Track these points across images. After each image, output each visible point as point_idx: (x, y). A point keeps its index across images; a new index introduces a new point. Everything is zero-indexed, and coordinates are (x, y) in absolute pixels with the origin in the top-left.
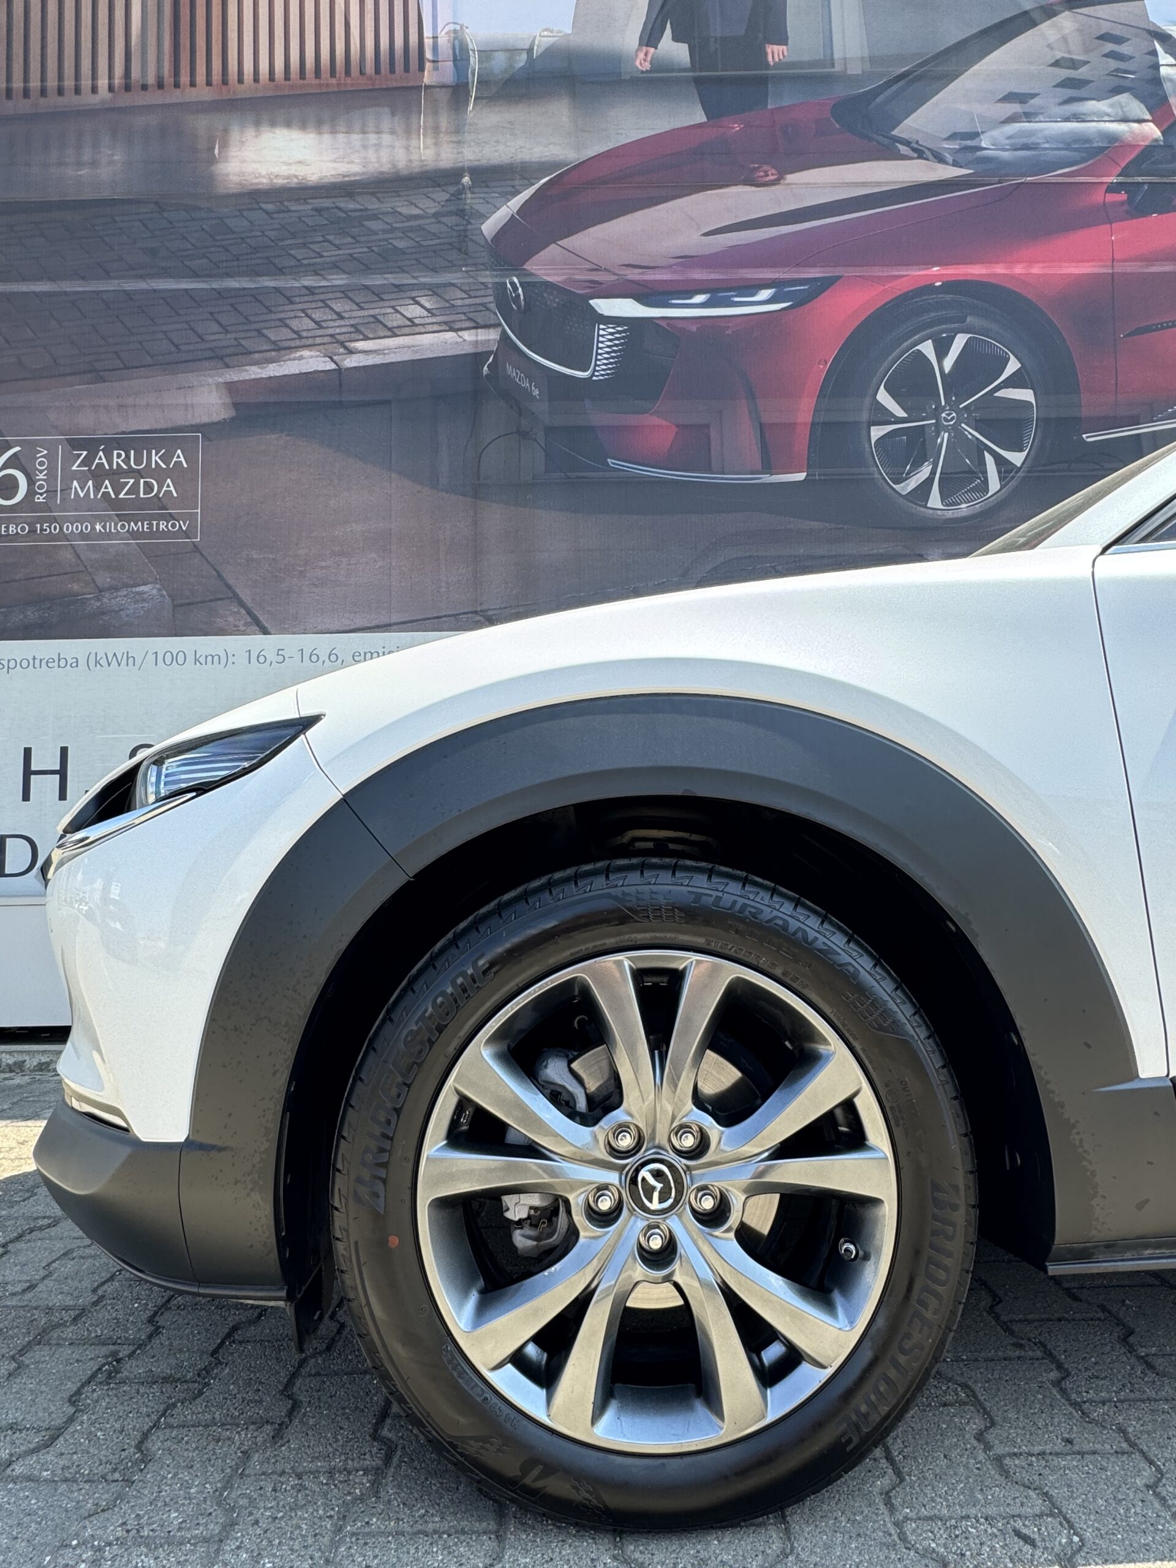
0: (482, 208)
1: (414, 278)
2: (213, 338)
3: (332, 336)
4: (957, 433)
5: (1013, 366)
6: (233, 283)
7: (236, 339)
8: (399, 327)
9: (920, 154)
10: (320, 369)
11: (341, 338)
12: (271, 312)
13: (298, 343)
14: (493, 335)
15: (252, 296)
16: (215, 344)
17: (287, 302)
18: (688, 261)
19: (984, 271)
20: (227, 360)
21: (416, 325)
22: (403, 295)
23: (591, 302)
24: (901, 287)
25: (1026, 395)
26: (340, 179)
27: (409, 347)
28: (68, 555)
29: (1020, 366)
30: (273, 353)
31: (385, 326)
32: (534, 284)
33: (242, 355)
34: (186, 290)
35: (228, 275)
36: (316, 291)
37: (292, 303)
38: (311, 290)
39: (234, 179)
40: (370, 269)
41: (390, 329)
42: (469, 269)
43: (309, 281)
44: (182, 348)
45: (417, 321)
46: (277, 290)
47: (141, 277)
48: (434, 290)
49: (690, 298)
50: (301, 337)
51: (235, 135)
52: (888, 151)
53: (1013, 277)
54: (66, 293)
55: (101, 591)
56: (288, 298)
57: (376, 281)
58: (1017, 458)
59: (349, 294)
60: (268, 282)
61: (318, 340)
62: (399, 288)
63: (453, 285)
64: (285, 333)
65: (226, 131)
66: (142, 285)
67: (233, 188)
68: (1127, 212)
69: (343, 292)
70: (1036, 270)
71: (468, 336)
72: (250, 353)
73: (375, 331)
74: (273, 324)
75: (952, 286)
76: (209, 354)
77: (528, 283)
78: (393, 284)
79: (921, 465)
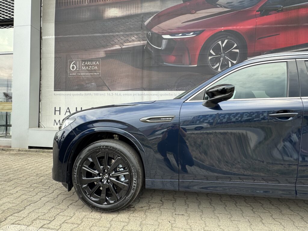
0: (145, 20)
1: (134, 32)
4: (224, 58)
5: (235, 45)
6: (106, 34)
7: (106, 44)
8: (131, 41)
9: (221, 7)
10: (119, 48)
11: (122, 43)
12: (111, 39)
13: (115, 44)
14: (146, 42)
15: (109, 36)
16: (103, 44)
18: (179, 28)
19: (231, 28)
20: (105, 47)
21: (133, 40)
23: (162, 36)
24: (216, 32)
25: (237, 51)
26: (122, 16)
27: (132, 44)
28: (82, 78)
29: (236, 45)
30: (112, 46)
32: (153, 33)
33: (107, 46)
34: (99, 36)
37: (114, 37)
38: (117, 35)
39: (106, 17)
40: (127, 31)
41: (129, 41)
42: (142, 31)
43: (117, 34)
44: (98, 45)
46: (112, 35)
47: (92, 34)
48: (137, 34)
49: (179, 35)
50: (116, 43)
51: (106, 9)
52: (215, 6)
53: (237, 29)
54: (81, 37)
55: (86, 84)
57: (127, 33)
58: (235, 62)
59: (123, 36)
60: (111, 34)
61: (119, 43)
62: (131, 34)
63: (140, 33)
64: (113, 42)
65: (105, 9)
66: (92, 35)
67: (106, 18)
68: (260, 16)
70: (242, 27)
71: (142, 42)
73: (127, 42)
75: (225, 31)
76: (102, 46)
79: (217, 63)
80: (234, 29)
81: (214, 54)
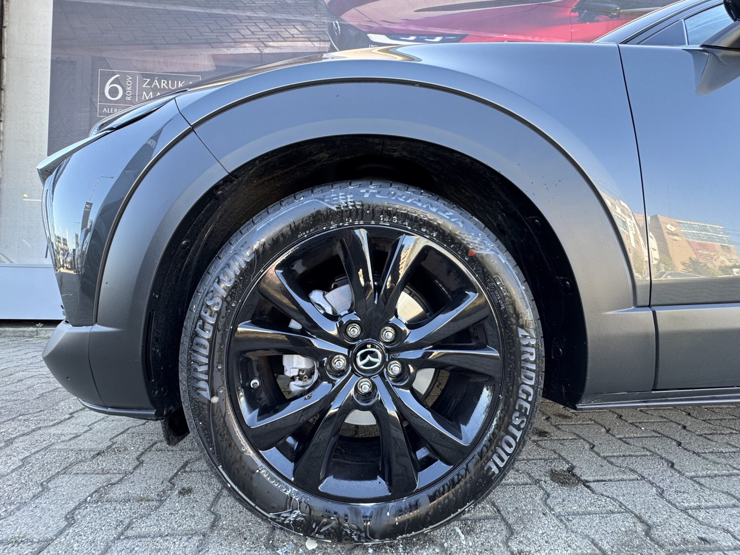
1: (295, 17)
2: (206, 34)
3: (258, 38)
6: (215, 11)
7: (217, 36)
8: (287, 38)
10: (253, 52)
11: (262, 40)
12: (232, 25)
13: (244, 40)
14: (327, 45)
15: (224, 18)
16: (207, 37)
17: (239, 21)
18: (409, 22)
19: (523, 39)
20: (212, 45)
22: (289, 24)
23: (369, 35)
27: (292, 47)
30: (233, 44)
31: (282, 37)
32: (345, 25)
33: (219, 43)
34: (195, 12)
35: (214, 7)
36: (252, 18)
37: (241, 22)
38: (250, 18)
40: (275, 11)
42: (318, 15)
43: (249, 14)
44: (193, 38)
45: (295, 36)
46: (235, 16)
47: (175, 4)
48: (303, 23)
49: (408, 37)
50: (245, 38)
54: (140, 8)
56: (240, 20)
57: (278, 16)
59: (267, 21)
60: (231, 12)
61: (252, 40)
62: (288, 21)
63: (311, 22)
64: (238, 36)
66: (175, 8)
68: (578, 20)
69: (264, 20)
71: (317, 44)
72: (223, 43)
73: (277, 38)
74: (233, 31)
76: (204, 41)
77: (343, 24)
78: (286, 19)
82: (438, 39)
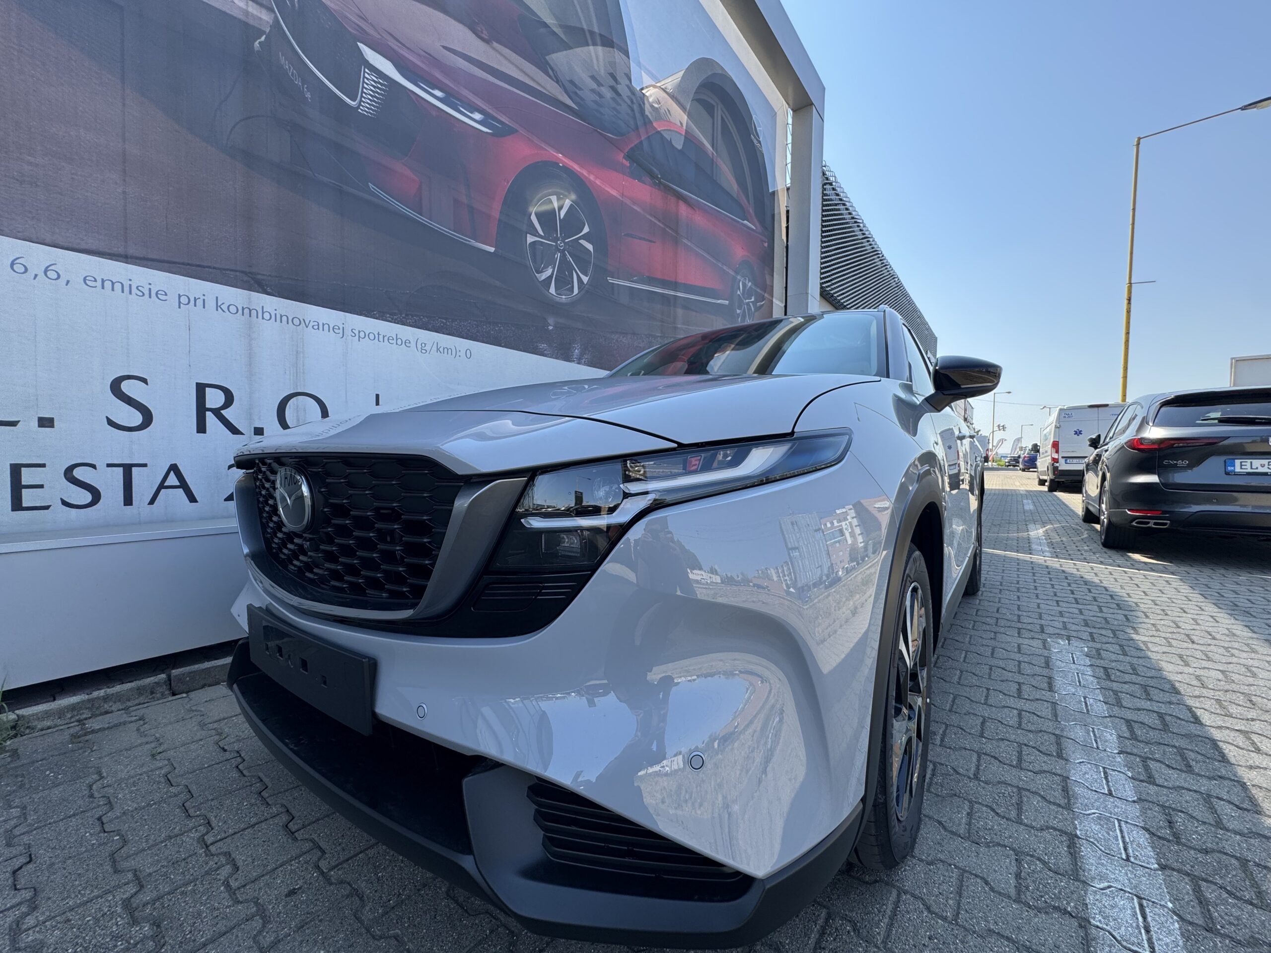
4: (563, 256)
5: (586, 230)
9: (557, 82)
14: (266, 16)
18: (433, 60)
19: (579, 170)
23: (359, 43)
24: (545, 156)
25: (590, 247)
29: (588, 230)
49: (432, 89)
52: (544, 67)
53: (590, 181)
58: (585, 279)
68: (629, 172)
70: (598, 182)
75: (566, 170)
79: (548, 267)
80: (583, 174)
81: (541, 233)
82: (478, 116)
